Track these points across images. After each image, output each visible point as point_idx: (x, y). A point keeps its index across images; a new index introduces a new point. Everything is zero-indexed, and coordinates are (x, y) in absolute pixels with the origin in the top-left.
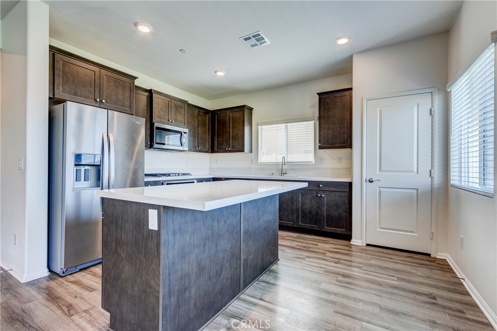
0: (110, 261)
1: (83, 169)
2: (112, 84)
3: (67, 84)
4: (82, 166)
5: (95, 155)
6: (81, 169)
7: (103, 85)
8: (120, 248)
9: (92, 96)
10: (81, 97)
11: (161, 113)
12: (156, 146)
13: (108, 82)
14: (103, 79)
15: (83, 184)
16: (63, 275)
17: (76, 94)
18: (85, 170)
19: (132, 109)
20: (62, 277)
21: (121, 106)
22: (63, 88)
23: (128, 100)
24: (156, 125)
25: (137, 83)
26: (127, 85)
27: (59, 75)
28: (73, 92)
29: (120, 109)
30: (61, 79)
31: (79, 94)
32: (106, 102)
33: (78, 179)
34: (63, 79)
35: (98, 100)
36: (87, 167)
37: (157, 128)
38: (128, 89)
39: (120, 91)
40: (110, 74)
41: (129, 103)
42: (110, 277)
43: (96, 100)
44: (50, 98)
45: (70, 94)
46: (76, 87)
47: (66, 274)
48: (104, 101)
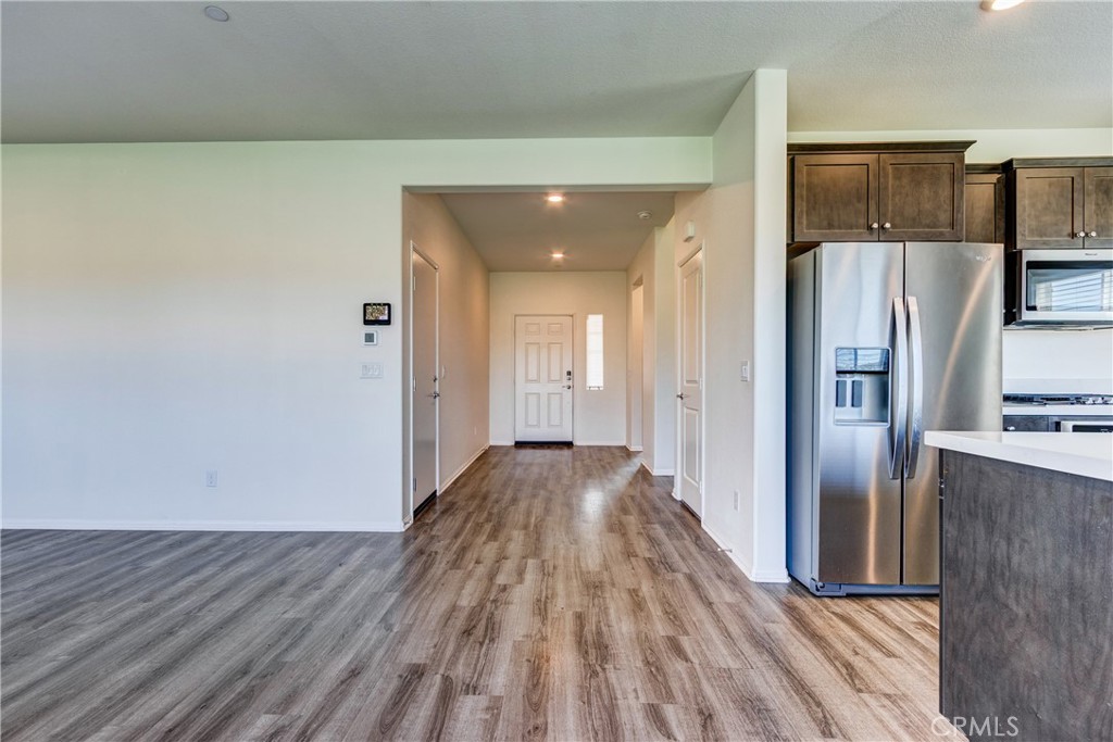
0: (967, 610)
1: (849, 379)
2: (905, 181)
3: (814, 209)
4: (848, 375)
5: (855, 349)
6: (845, 382)
7: (886, 188)
8: (1007, 588)
9: (862, 221)
10: (840, 228)
11: (1044, 219)
12: (1027, 316)
13: (898, 177)
14: (886, 176)
15: (848, 412)
16: (818, 594)
17: (830, 226)
18: (853, 382)
19: (957, 227)
20: (814, 596)
21: (928, 227)
22: (807, 219)
23: (947, 207)
24: (1030, 255)
25: (971, 157)
26: (946, 169)
27: (802, 197)
28: (825, 223)
29: (927, 233)
30: (804, 204)
31: (836, 224)
32: (893, 226)
33: (839, 402)
34: (808, 202)
35: (875, 226)
36: (857, 378)
37: (1032, 265)
38: (946, 179)
39: (926, 192)
40: (901, 158)
41: (949, 214)
42: (967, 650)
43: (870, 228)
44: (788, 245)
45: (820, 229)
46: (832, 210)
47: (824, 594)
48: (888, 225)
